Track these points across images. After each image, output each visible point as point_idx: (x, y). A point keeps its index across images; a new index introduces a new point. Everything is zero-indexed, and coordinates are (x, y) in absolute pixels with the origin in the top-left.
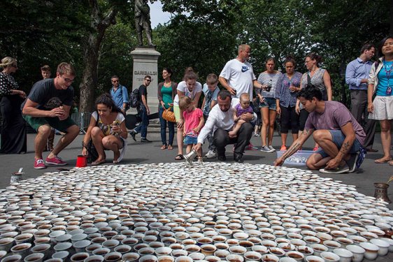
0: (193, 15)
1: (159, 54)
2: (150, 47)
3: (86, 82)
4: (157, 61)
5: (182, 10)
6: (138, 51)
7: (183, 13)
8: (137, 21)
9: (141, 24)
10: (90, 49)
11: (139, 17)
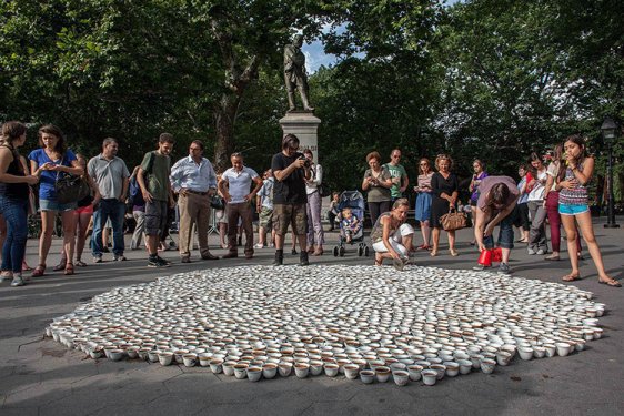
0: (369, 57)
1: (319, 121)
3: (219, 161)
4: (315, 131)
5: (353, 51)
6: (289, 118)
7: (355, 55)
8: (287, 77)
9: (293, 80)
10: (223, 115)
11: (290, 71)
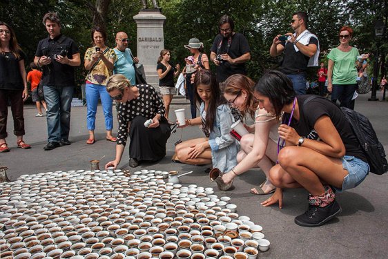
1: (164, 17)
2: (155, 10)
4: (162, 26)
6: (142, 15)
